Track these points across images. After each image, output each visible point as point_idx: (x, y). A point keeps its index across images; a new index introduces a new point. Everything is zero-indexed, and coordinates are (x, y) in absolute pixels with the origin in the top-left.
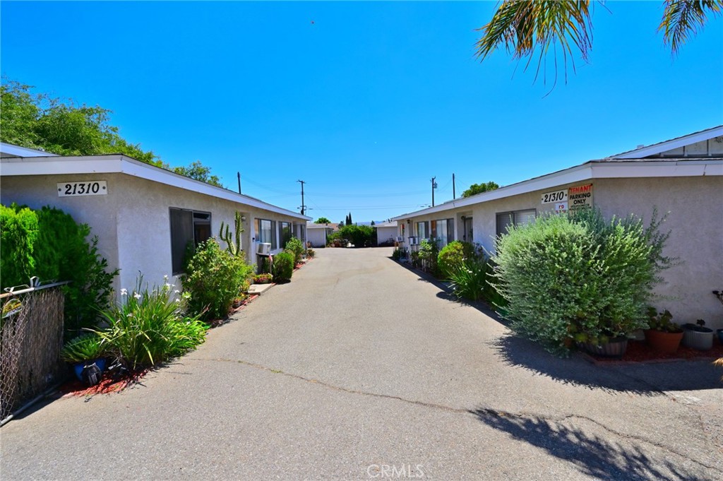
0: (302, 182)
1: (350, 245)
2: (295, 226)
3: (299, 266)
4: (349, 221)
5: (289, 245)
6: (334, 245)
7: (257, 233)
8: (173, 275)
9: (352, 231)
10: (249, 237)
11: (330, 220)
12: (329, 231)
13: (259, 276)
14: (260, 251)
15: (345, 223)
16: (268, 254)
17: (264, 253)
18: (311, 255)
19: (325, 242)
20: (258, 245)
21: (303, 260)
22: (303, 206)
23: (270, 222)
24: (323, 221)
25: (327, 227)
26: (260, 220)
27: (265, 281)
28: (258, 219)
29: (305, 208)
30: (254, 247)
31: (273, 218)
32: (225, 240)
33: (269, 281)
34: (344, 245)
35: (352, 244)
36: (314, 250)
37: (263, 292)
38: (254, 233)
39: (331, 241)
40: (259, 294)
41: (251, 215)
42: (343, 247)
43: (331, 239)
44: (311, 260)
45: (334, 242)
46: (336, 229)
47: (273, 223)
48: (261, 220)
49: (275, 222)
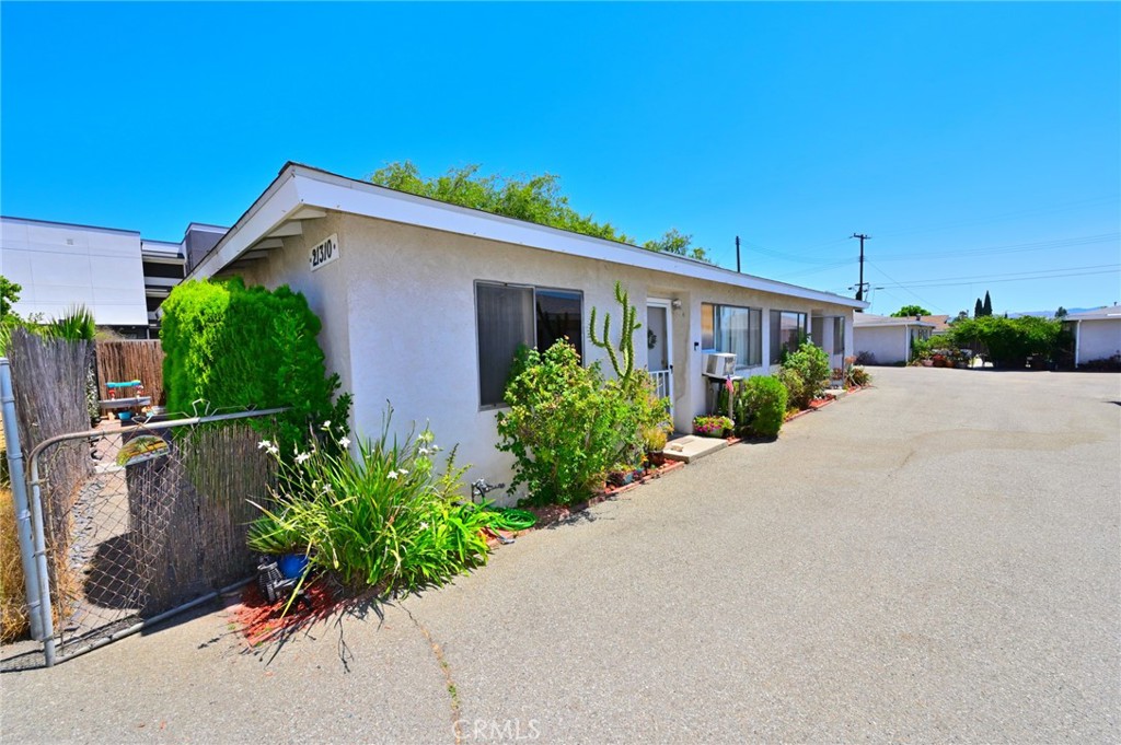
0: (862, 237)
1: (978, 362)
2: (818, 321)
3: (817, 402)
4: (984, 309)
5: (793, 358)
6: (930, 362)
7: (710, 332)
8: (481, 410)
9: (986, 330)
10: (686, 341)
11: (928, 311)
12: (923, 331)
13: (704, 420)
14: (710, 369)
15: (972, 314)
16: (725, 377)
17: (718, 374)
18: (859, 381)
19: (907, 354)
20: (706, 357)
21: (832, 392)
22: (861, 284)
23: (746, 311)
24: (913, 312)
25: (916, 323)
26: (717, 308)
27: (715, 431)
28: (713, 305)
29: (864, 288)
30: (697, 362)
31: (755, 303)
32: (600, 345)
33: (726, 434)
34: (959, 363)
35: (985, 360)
36: (867, 370)
37: (698, 457)
38: (698, 332)
39: (922, 353)
40: (686, 460)
41: (692, 297)
42: (955, 366)
43: (924, 349)
44: (859, 393)
45: (932, 357)
46: (942, 328)
47: (755, 315)
48: (719, 306)
49: (761, 311)
